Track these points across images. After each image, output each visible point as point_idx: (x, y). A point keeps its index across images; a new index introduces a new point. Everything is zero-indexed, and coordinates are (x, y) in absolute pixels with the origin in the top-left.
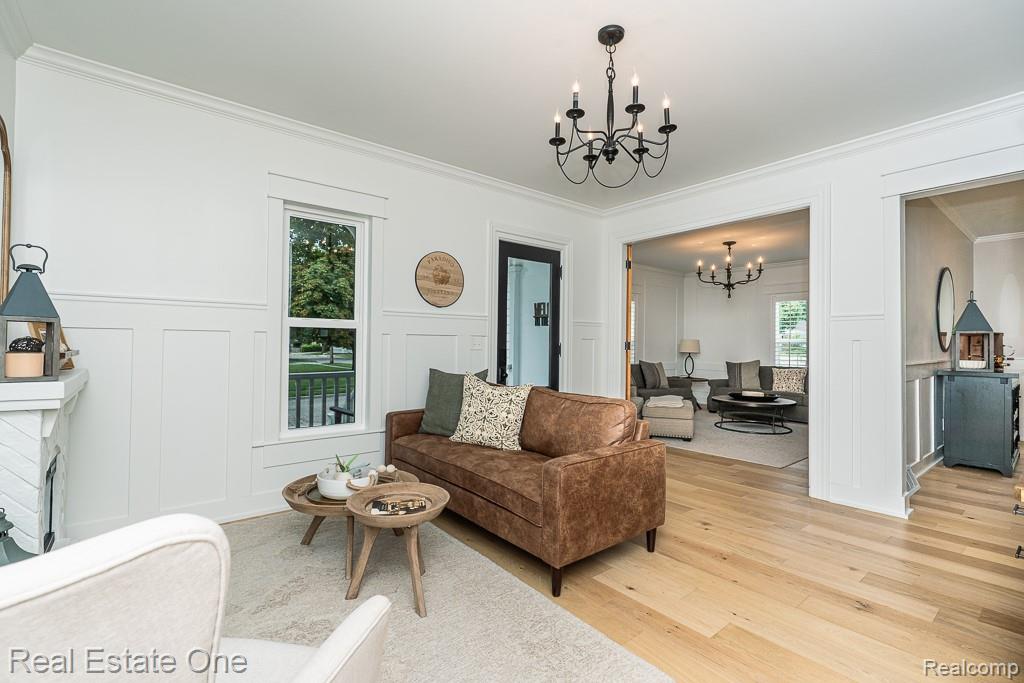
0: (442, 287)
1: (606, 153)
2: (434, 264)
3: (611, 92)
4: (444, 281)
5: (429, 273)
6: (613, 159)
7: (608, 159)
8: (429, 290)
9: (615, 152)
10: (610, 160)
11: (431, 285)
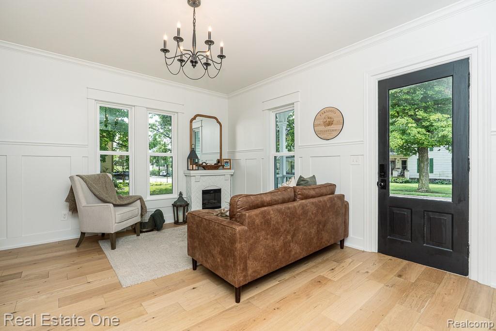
0: (329, 128)
1: (192, 62)
2: (323, 116)
3: (194, 31)
4: (330, 124)
5: (321, 122)
6: (195, 66)
7: (193, 65)
8: (321, 131)
9: (196, 62)
10: (194, 66)
11: (322, 128)
